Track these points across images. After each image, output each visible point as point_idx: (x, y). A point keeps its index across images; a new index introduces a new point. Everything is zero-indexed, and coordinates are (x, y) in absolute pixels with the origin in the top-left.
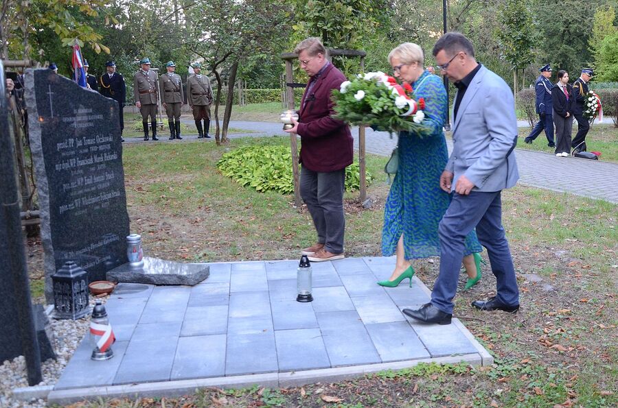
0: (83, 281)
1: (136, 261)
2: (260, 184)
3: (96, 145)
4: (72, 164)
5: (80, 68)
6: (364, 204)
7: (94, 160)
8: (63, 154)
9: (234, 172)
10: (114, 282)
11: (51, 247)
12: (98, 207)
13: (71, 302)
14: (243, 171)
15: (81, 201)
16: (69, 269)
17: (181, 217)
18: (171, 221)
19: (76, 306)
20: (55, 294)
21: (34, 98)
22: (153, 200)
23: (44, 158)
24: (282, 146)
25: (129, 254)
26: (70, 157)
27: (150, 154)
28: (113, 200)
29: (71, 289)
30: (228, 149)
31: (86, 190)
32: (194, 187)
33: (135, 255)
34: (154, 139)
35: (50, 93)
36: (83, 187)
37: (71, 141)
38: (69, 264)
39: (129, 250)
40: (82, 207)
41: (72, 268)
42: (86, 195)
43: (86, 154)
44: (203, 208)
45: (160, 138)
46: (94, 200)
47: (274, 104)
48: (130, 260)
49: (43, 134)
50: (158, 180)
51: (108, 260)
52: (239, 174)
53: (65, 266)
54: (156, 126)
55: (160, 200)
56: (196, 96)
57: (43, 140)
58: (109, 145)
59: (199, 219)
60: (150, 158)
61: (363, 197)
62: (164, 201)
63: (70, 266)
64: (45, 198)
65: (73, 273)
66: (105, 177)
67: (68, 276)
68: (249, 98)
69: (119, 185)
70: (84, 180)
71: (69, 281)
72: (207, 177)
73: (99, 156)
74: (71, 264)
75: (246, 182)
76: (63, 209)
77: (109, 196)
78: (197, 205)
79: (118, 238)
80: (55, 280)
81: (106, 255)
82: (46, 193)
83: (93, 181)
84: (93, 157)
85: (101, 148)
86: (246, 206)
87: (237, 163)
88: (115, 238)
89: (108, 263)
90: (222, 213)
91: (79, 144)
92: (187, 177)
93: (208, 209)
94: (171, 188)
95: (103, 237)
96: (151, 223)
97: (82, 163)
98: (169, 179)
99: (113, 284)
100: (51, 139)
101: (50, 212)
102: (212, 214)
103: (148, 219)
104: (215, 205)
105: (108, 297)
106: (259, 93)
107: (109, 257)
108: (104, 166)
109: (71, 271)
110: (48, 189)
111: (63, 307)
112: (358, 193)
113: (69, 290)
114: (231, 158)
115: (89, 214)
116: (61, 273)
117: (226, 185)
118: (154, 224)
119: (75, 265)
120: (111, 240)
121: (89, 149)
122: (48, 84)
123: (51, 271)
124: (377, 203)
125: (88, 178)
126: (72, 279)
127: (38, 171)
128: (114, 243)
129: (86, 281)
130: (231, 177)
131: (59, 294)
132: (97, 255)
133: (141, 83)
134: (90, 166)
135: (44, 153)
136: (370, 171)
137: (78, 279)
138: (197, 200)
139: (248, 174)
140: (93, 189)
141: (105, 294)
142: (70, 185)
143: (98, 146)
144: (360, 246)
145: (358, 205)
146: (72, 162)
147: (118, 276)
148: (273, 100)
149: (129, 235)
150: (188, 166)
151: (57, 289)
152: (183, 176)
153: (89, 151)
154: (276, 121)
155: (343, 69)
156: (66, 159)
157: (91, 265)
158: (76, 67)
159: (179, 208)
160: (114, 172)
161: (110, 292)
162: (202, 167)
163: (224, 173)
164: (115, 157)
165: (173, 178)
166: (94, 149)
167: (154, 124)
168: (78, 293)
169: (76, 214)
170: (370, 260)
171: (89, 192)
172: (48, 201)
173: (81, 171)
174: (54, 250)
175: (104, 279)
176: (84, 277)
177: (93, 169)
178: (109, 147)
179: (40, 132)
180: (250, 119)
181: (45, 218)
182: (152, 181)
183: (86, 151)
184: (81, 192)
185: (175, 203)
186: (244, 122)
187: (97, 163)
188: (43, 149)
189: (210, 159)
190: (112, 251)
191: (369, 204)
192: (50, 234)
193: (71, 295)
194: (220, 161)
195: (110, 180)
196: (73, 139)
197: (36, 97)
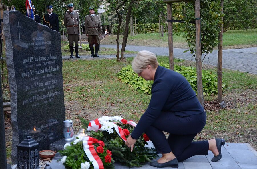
0: (36, 149)
1: (69, 138)
2: (147, 89)
3: (46, 61)
4: (31, 73)
5: (31, 10)
6: (221, 104)
7: (45, 70)
8: (26, 67)
9: (130, 80)
10: (54, 151)
11: (17, 126)
12: (46, 102)
13: (28, 163)
14: (136, 79)
15: (37, 98)
16: (28, 141)
17: (95, 109)
18: (89, 112)
19: (31, 166)
20: (18, 157)
21: (9, 30)
22: (77, 97)
23: (15, 69)
24: (162, 63)
25: (64, 133)
26: (31, 69)
27: (75, 67)
28: (56, 97)
29: (28, 155)
30: (125, 64)
31: (39, 90)
32: (103, 90)
33: (68, 134)
34: (77, 57)
35: (19, 27)
36: (37, 88)
37: (31, 58)
38: (28, 138)
39: (65, 130)
40: (37, 101)
41: (30, 141)
42: (39, 93)
43: (40, 67)
44: (110, 104)
45: (81, 57)
46: (44, 97)
47: (154, 34)
48: (65, 136)
49: (14, 53)
50: (80, 84)
51: (51, 136)
52: (133, 81)
53: (25, 139)
54: (78, 49)
55: (81, 98)
56: (90, 29)
57: (14, 57)
58: (54, 61)
59: (107, 111)
60: (74, 69)
61: (220, 100)
62: (84, 98)
63: (29, 140)
64: (14, 95)
65: (31, 144)
66: (52, 82)
67: (27, 146)
68: (137, 29)
69: (59, 87)
70: (38, 83)
71: (28, 150)
72: (112, 83)
73: (48, 68)
74: (30, 138)
75: (138, 87)
76: (25, 102)
77: (54, 94)
78: (105, 102)
79: (58, 122)
80: (19, 148)
81: (50, 133)
82: (15, 91)
83: (44, 84)
84: (44, 69)
85: (49, 63)
86: (138, 103)
87: (132, 74)
88: (56, 122)
89: (51, 138)
90: (122, 107)
91: (36, 60)
92: (98, 83)
93: (113, 105)
94: (88, 90)
95: (49, 121)
96: (76, 113)
97: (37, 73)
98: (87, 83)
99: (54, 152)
100: (19, 57)
101: (17, 104)
102: (116, 107)
103: (74, 110)
104: (117, 102)
105: (51, 161)
106: (144, 26)
107: (52, 135)
108: (51, 75)
109: (29, 143)
110: (16, 89)
111: (23, 167)
112: (216, 97)
113: (27, 155)
114: (127, 70)
115: (41, 106)
116: (23, 144)
117: (124, 89)
118: (78, 113)
119: (32, 139)
120: (54, 123)
121: (42, 64)
122: (18, 21)
123: (16, 142)
124: (230, 104)
125: (41, 82)
126: (30, 148)
127: (11, 77)
128: (56, 125)
129: (38, 150)
130: (128, 83)
131: (21, 158)
132: (45, 133)
133: (68, 20)
134: (43, 74)
135: (15, 66)
136: (225, 81)
137: (33, 148)
138: (106, 98)
139: (139, 82)
140: (44, 89)
141: (49, 159)
142: (30, 87)
143: (47, 62)
144: (219, 135)
145: (216, 105)
146: (32, 72)
147: (57, 147)
148: (153, 31)
149: (65, 120)
150: (99, 76)
151: (20, 154)
152: (96, 82)
153: (42, 65)
154: (156, 46)
155: (208, 8)
156: (28, 70)
157: (41, 139)
158: (28, 9)
159: (94, 103)
160: (57, 79)
161: (52, 157)
162: (108, 76)
163: (123, 81)
164: (57, 69)
165: (89, 83)
166: (45, 63)
167: (77, 47)
168: (33, 157)
169: (33, 106)
170: (228, 145)
171: (41, 92)
172: (16, 97)
173: (37, 78)
174: (19, 128)
175: (48, 148)
176: (37, 147)
177: (44, 77)
178: (54, 62)
179: (12, 52)
180: (138, 44)
181: (14, 107)
182: (76, 85)
183: (40, 65)
184: (36, 91)
185: (91, 100)
186: (134, 47)
187: (46, 73)
188: (14, 63)
189: (114, 71)
190: (54, 130)
191: (224, 104)
192: (17, 118)
193: (28, 159)
194: (120, 72)
195: (54, 84)
196: (32, 57)
197: (10, 29)
